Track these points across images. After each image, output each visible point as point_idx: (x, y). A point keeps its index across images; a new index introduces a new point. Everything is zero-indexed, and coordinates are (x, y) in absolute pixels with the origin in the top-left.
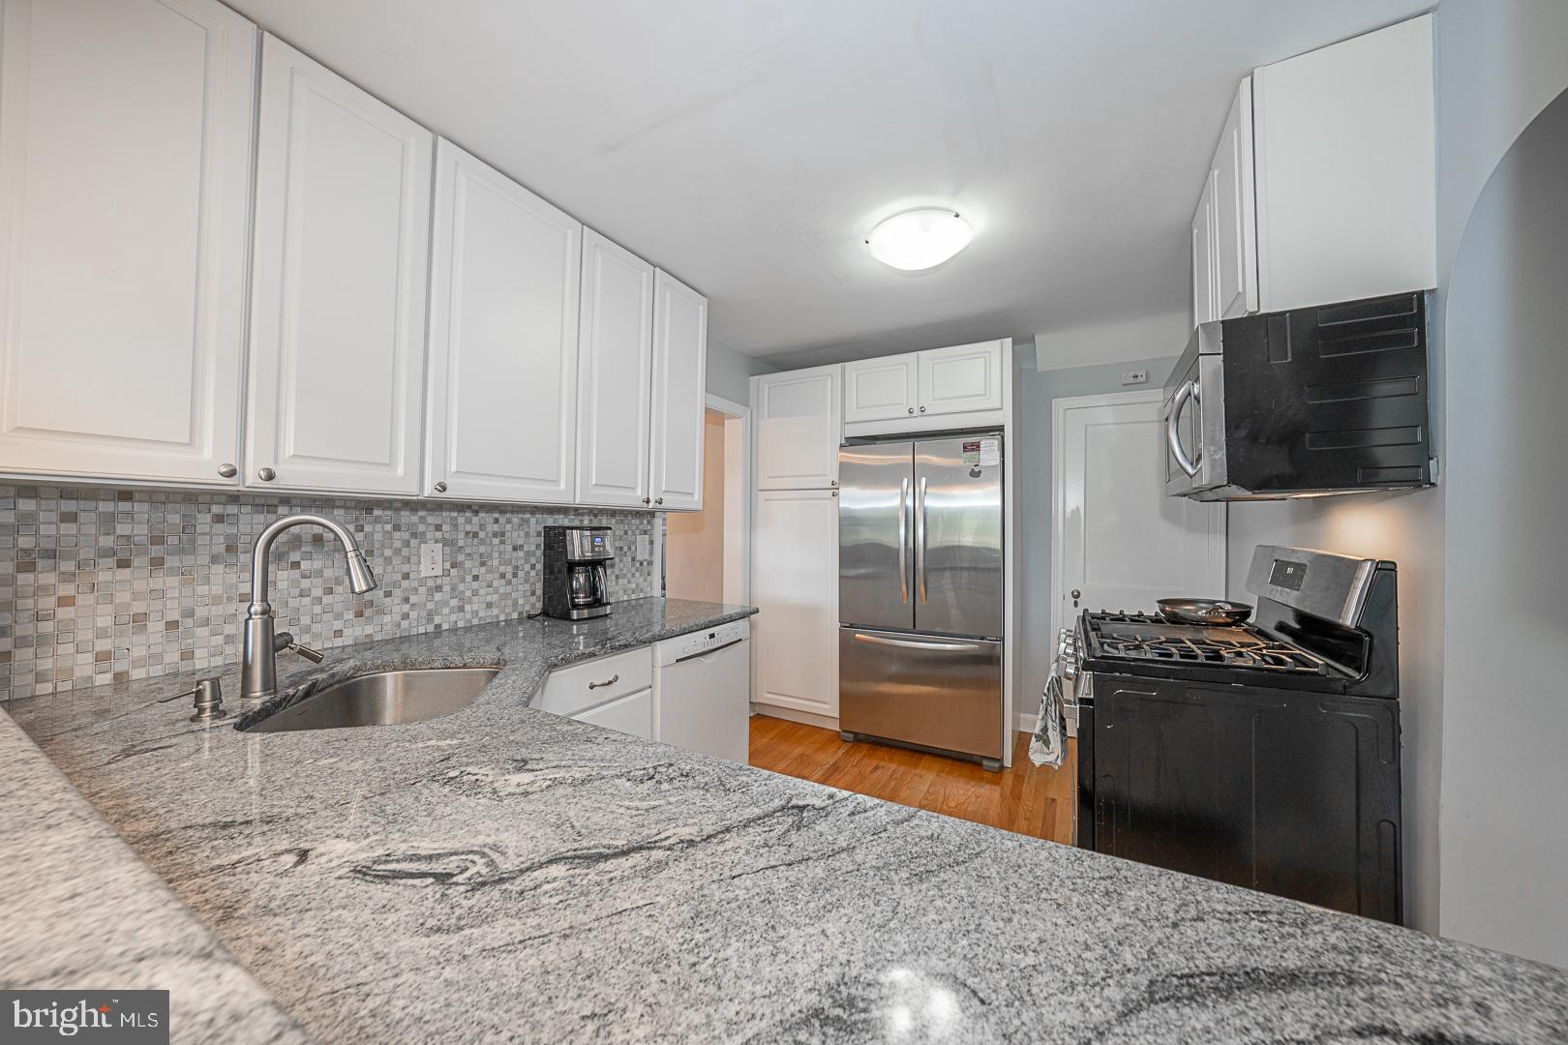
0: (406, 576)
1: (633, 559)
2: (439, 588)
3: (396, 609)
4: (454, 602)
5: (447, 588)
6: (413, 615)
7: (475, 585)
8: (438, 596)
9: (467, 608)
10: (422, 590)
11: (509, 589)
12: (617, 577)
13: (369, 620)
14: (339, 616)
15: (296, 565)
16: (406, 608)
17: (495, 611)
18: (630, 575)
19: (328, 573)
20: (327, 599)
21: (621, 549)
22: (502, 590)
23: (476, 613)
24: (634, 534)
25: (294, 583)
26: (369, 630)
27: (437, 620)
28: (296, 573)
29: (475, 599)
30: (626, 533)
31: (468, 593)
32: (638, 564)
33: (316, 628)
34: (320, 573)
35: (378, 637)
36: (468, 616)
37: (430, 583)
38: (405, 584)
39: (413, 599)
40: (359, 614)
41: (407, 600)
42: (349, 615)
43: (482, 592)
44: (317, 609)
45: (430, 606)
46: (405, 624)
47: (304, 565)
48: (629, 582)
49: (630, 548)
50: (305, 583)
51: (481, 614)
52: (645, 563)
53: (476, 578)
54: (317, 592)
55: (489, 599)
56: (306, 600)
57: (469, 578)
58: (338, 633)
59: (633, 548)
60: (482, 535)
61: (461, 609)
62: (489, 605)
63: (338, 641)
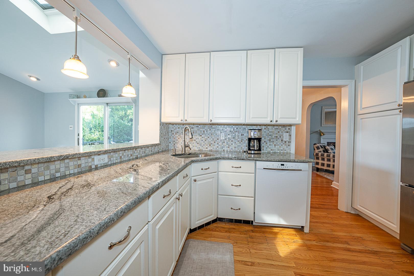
0: (218, 139)
1: (282, 140)
2: (224, 142)
3: (216, 145)
4: (227, 146)
5: (226, 142)
6: (219, 147)
7: (232, 143)
8: (224, 144)
9: (230, 147)
10: (221, 142)
11: (240, 144)
12: (275, 145)
13: (212, 147)
14: (207, 145)
15: (201, 136)
16: (218, 145)
17: (237, 149)
18: (280, 145)
19: (205, 137)
20: (205, 142)
21: (277, 137)
22: (238, 144)
23: (232, 149)
24: (282, 132)
25: (201, 139)
26: (212, 148)
27: (224, 149)
28: (201, 137)
29: (232, 145)
30: (279, 132)
31: (230, 144)
32: (284, 142)
33: (204, 147)
35: (213, 150)
36: (230, 149)
37: (222, 141)
38: (218, 141)
39: (219, 144)
41: (218, 144)
42: (209, 145)
43: (233, 144)
44: (204, 143)
45: (222, 145)
46: (218, 148)
47: (202, 136)
48: (280, 147)
49: (280, 137)
50: (202, 139)
51: (233, 149)
52: (287, 142)
53: (232, 141)
54: (204, 141)
55: (235, 146)
56: (202, 142)
57: (230, 141)
58: (207, 148)
59: (282, 137)
61: (229, 147)
62: (235, 147)
63: (207, 150)
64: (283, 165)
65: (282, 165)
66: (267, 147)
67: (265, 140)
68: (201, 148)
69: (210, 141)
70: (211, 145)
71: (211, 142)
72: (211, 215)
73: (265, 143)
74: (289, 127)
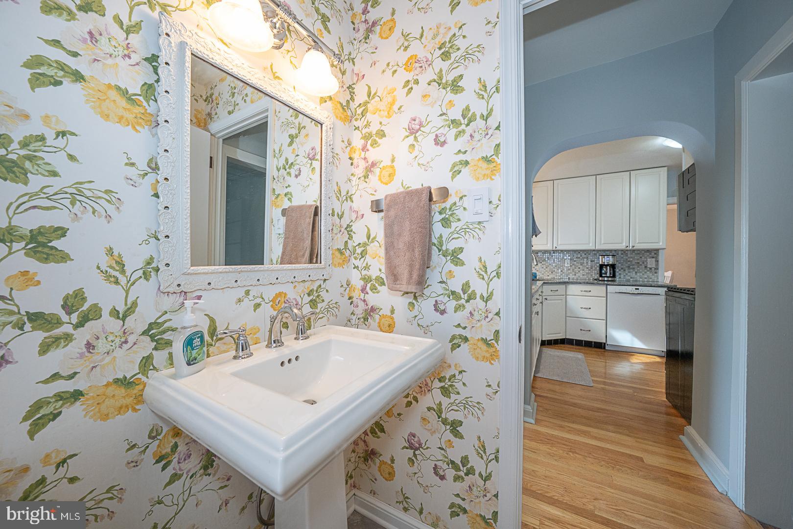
0: (562, 266)
1: (646, 267)
3: (560, 273)
4: (573, 273)
5: (571, 270)
6: (563, 274)
7: (579, 270)
8: (569, 271)
9: (577, 275)
11: (589, 272)
12: (636, 273)
15: (541, 263)
17: (585, 277)
18: (643, 272)
20: (547, 269)
21: (639, 263)
22: (587, 272)
23: (579, 276)
24: (646, 258)
26: (554, 276)
27: (569, 276)
28: (541, 264)
29: (579, 273)
30: (641, 257)
31: (577, 271)
32: (649, 269)
34: (545, 264)
35: (556, 278)
37: (567, 268)
38: (561, 268)
40: (552, 273)
41: (562, 271)
42: (550, 273)
43: (581, 271)
45: (567, 273)
46: (561, 276)
48: (643, 275)
49: (644, 263)
50: (543, 266)
52: (653, 269)
53: (579, 268)
54: (545, 268)
57: (577, 268)
58: (548, 276)
59: (645, 263)
60: (581, 258)
62: (584, 275)
63: (549, 277)
64: (638, 289)
65: (636, 289)
66: (625, 274)
67: (622, 267)
68: (541, 276)
69: (552, 268)
70: (554, 273)
71: (554, 269)
72: (559, 333)
73: (622, 270)
74: (655, 252)
